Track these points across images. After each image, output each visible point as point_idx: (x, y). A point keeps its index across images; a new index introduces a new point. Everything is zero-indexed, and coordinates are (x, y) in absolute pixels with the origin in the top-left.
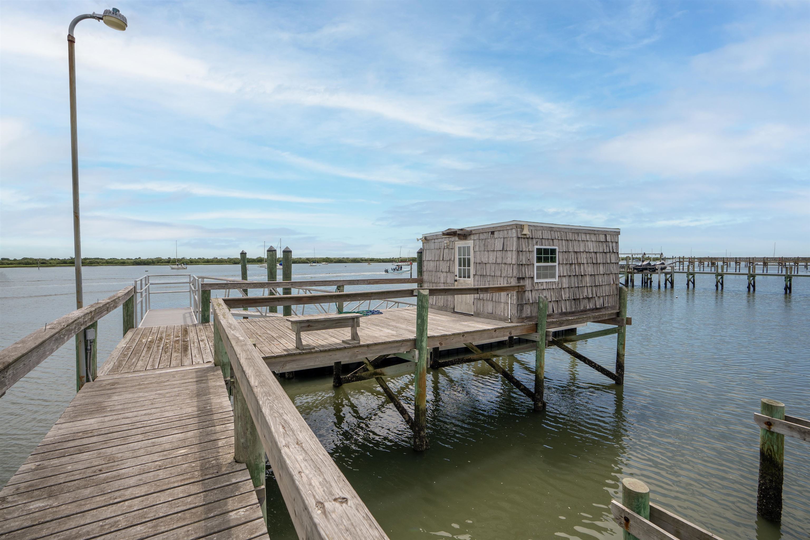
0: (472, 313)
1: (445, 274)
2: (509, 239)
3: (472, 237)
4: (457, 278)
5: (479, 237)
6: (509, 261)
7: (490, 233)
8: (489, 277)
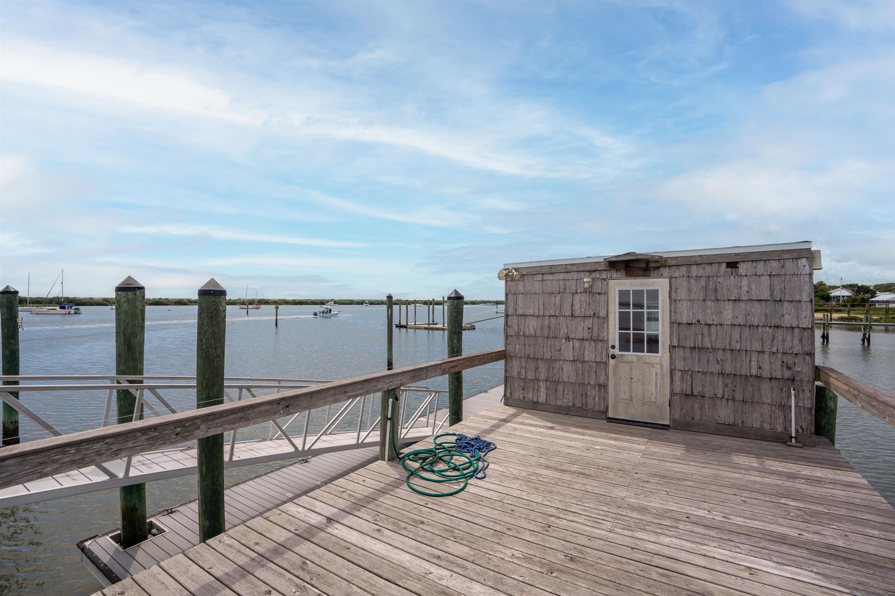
0: (667, 423)
1: (577, 344)
2: (788, 278)
3: (665, 271)
4: (616, 352)
5: (689, 271)
6: (788, 320)
7: (724, 265)
8: (720, 352)
